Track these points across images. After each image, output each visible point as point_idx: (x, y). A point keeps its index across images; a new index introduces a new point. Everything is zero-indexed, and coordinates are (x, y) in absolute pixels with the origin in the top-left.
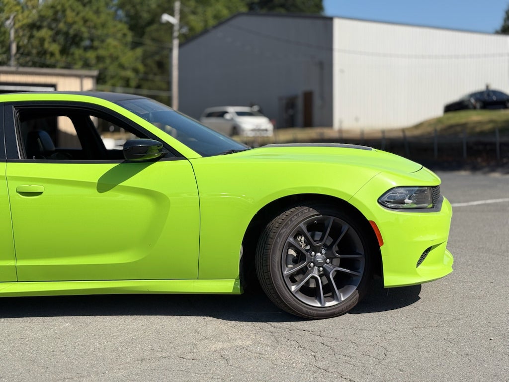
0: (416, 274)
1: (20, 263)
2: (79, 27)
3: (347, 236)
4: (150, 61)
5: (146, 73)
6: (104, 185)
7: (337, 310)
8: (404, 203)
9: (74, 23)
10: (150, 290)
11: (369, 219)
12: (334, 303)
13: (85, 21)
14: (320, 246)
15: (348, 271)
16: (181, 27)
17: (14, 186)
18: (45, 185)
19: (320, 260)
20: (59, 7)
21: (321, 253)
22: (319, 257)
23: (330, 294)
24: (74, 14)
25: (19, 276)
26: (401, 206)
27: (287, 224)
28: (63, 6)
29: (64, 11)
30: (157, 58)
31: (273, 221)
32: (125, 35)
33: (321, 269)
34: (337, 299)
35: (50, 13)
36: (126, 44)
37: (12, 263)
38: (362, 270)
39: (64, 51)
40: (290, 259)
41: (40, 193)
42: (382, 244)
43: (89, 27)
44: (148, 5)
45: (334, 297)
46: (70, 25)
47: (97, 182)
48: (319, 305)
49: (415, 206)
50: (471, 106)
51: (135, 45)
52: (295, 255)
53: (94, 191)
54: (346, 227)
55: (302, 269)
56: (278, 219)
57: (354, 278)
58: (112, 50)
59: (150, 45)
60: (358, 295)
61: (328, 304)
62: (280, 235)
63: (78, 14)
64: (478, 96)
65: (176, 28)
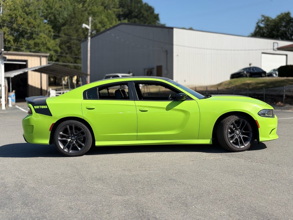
0: (269, 137)
1: (139, 134)
2: (26, 26)
3: (246, 126)
4: (63, 46)
5: (61, 53)
6: (168, 108)
7: (244, 149)
8: (265, 115)
9: (22, 24)
10: (182, 143)
11: (255, 119)
12: (243, 147)
13: (29, 23)
14: (238, 128)
15: (247, 136)
16: (92, 31)
17: (138, 108)
18: (149, 108)
19: (238, 133)
20: (14, 15)
21: (238, 130)
22: (238, 132)
23: (241, 144)
24: (22, 19)
25: (138, 138)
26: (264, 115)
27: (229, 121)
28: (16, 15)
29: (16, 18)
30: (68, 44)
31: (223, 120)
32: (50, 31)
33: (238, 136)
34: (244, 146)
35: (8, 18)
36: (50, 37)
37: (136, 134)
38: (251, 136)
39: (16, 40)
40: (228, 133)
41: (147, 111)
42: (259, 127)
43: (30, 27)
44: (63, 15)
45: (243, 145)
46: (19, 25)
47: (166, 107)
48: (239, 147)
49: (268, 116)
50: (244, 75)
51: (55, 37)
52: (230, 131)
53: (165, 110)
54: (246, 122)
55: (232, 136)
56: (227, 118)
57: (249, 139)
58: (43, 40)
59: (64, 37)
60: (250, 145)
61: (241, 147)
62: (227, 125)
63: (24, 19)
64: (248, 70)
65: (90, 31)
